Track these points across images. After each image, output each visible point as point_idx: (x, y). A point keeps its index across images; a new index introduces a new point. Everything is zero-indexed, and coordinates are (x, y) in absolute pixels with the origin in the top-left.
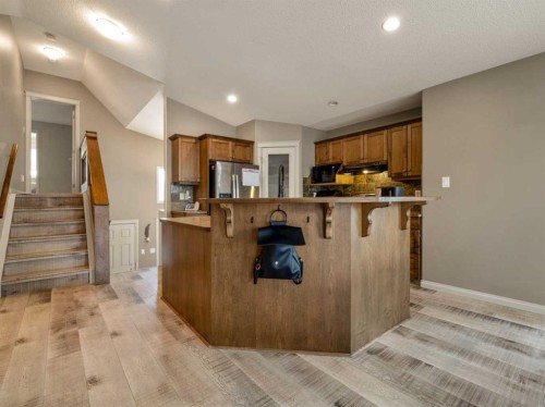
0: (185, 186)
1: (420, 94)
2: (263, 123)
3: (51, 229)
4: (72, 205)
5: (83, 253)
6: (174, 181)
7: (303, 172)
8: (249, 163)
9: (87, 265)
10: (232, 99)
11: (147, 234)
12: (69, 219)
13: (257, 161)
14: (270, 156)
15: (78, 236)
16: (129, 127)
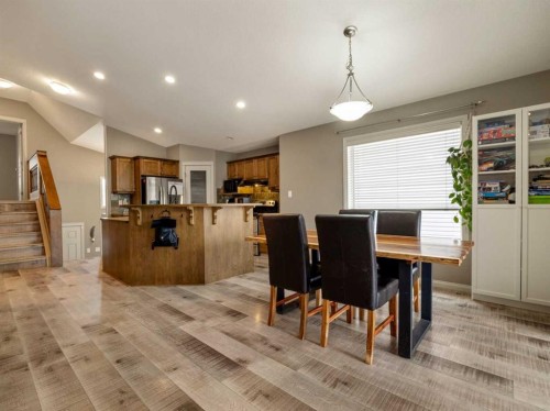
0: (123, 195)
1: (278, 138)
2: (185, 146)
3: (10, 228)
4: (27, 209)
5: (40, 245)
6: (114, 190)
7: (216, 184)
8: (175, 178)
9: (44, 254)
10: (158, 131)
11: (92, 235)
12: (25, 220)
13: (182, 176)
14: (192, 172)
15: (35, 234)
16: (74, 142)
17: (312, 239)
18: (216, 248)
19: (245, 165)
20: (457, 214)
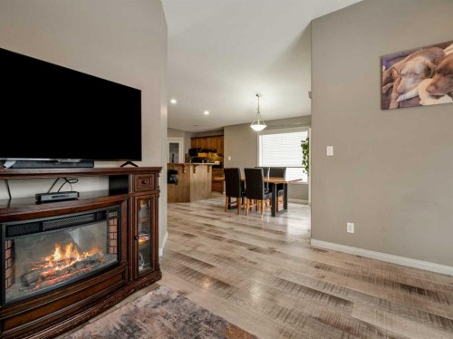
1: (223, 128)
7: (185, 150)
14: (170, 143)
17: (243, 176)
18: (195, 184)
19: (203, 141)
20: (304, 169)
